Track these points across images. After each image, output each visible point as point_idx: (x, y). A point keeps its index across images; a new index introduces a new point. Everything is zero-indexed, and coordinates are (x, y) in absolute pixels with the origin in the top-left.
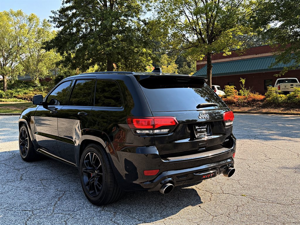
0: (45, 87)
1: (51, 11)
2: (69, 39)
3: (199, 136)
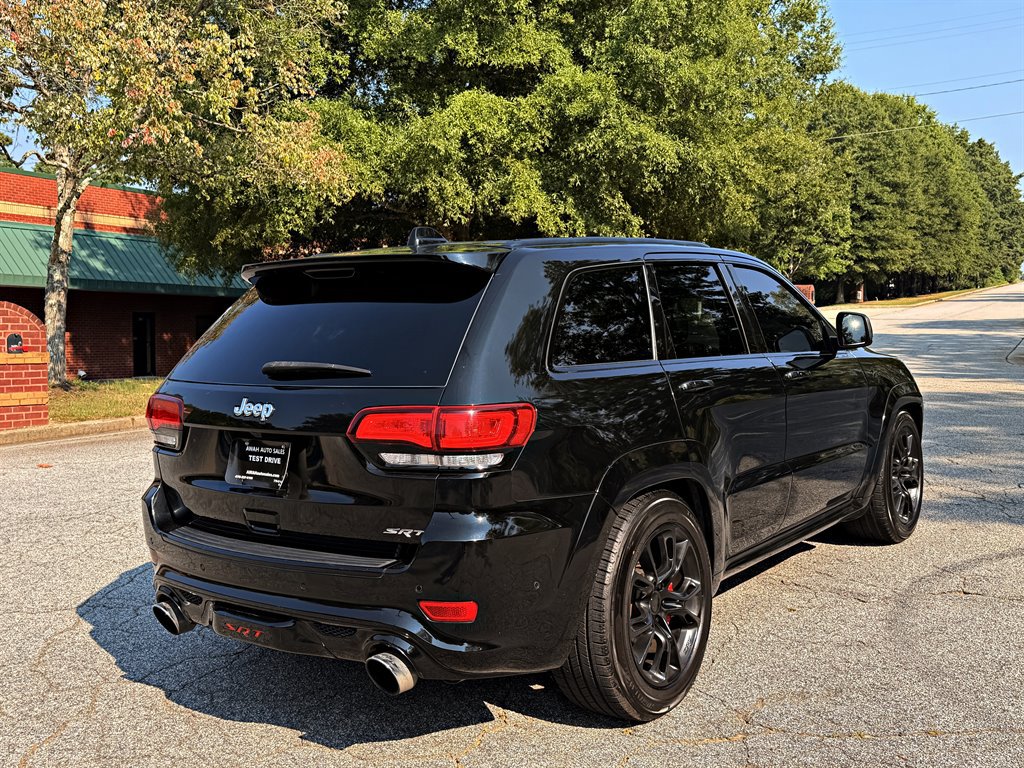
3: (251, 478)
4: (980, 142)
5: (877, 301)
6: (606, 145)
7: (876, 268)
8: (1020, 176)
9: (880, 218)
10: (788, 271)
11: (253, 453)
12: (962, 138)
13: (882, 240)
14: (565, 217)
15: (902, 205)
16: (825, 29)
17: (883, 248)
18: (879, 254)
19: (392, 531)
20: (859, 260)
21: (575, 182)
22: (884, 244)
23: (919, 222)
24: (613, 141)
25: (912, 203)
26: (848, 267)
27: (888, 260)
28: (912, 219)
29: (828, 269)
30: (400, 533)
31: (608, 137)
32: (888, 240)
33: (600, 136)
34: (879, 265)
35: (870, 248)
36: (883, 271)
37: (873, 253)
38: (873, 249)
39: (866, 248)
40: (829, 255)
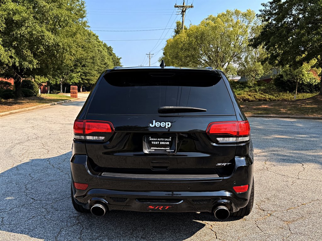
0: (262, 88)
1: (262, 4)
2: (275, 32)
3: (154, 150)
4: (110, 47)
5: (86, 92)
6: (29, 33)
7: (87, 82)
8: (121, 58)
9: (87, 67)
10: (61, 81)
11: (154, 141)
12: (105, 45)
13: (88, 73)
14: (11, 57)
15: (93, 63)
16: (83, 4)
17: (89, 76)
18: (88, 77)
19: (219, 164)
20: (82, 79)
21: (15, 45)
22: (89, 75)
23: (98, 69)
24: (31, 32)
25: (96, 63)
26: (79, 81)
27: (90, 80)
28: (96, 68)
29: (74, 81)
30: (222, 165)
31: (29, 29)
32: (90, 74)
33: (26, 29)
34: (87, 81)
35: (85, 76)
36: (89, 83)
37: (86, 77)
38: (86, 76)
39: (84, 75)
40: (74, 76)
